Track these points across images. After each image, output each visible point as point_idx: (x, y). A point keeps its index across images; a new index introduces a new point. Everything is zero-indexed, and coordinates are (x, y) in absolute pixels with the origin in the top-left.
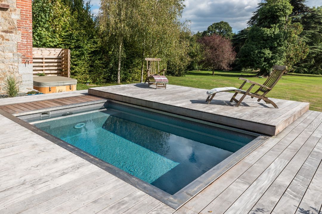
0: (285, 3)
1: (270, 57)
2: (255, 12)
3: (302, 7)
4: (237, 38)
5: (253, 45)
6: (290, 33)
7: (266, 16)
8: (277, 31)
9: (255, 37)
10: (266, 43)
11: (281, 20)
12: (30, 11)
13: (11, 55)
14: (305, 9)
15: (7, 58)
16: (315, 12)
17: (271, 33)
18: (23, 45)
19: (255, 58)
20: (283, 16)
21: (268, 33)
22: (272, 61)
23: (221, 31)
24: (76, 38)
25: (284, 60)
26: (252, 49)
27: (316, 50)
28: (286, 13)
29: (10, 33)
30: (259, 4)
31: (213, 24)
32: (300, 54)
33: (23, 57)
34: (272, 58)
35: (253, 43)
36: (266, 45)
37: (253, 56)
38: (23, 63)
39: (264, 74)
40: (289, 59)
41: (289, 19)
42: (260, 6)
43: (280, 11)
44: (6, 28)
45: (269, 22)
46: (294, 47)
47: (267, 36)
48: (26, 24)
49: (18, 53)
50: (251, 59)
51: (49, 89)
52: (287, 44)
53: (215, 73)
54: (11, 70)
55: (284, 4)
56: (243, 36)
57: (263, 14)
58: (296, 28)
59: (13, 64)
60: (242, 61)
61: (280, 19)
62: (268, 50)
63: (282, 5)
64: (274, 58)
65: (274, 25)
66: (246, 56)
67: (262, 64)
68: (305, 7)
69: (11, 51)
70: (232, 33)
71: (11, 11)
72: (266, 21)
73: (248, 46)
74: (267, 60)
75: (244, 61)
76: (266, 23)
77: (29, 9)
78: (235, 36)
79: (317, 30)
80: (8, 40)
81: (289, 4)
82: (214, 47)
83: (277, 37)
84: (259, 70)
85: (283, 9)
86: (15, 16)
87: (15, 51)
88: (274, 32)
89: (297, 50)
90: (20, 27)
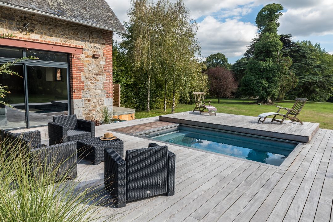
0: (277, 40)
1: (267, 86)
2: (249, 46)
3: (288, 42)
4: (236, 69)
5: (251, 75)
6: (282, 65)
7: (261, 50)
8: (271, 64)
9: (253, 69)
10: (263, 74)
11: (274, 55)
12: (111, 58)
13: (99, 91)
14: (292, 44)
15: (98, 94)
16: (300, 47)
17: (266, 66)
18: (107, 84)
19: (255, 88)
20: (276, 51)
21: (264, 65)
22: (269, 90)
23: (218, 62)
24: (116, 74)
25: (279, 89)
26: (251, 80)
27: (304, 80)
28: (277, 48)
29: (99, 75)
30: (253, 39)
31: (210, 56)
32: (291, 84)
33: (107, 93)
34: (268, 88)
35: (252, 74)
36: (262, 76)
37: (252, 86)
38: (107, 97)
39: (262, 101)
40: (282, 88)
41: (280, 54)
42: (254, 41)
43: (273, 47)
44: (97, 72)
45: (263, 56)
46: (287, 77)
47: (263, 68)
48: (108, 68)
49: (104, 90)
50: (251, 88)
51: (118, 117)
52: (281, 75)
53: (221, 100)
54: (100, 103)
55: (275, 41)
56: (241, 68)
57: (259, 49)
58: (287, 61)
59: (101, 98)
60: (243, 90)
61: (273, 53)
62: (264, 80)
63: (274, 42)
64: (270, 88)
65: (269, 59)
66: (246, 86)
67: (260, 93)
68: (292, 43)
69: (100, 89)
70: (228, 64)
71: (100, 59)
72: (262, 55)
73: (247, 77)
74: (264, 89)
75: (245, 90)
76: (262, 57)
77: (111, 57)
78: (233, 67)
79: (303, 63)
80: (98, 80)
81: (279, 41)
82: (219, 78)
83: (271, 70)
84: (258, 98)
85: (275, 45)
86: (102, 63)
87: (102, 89)
88: (268, 65)
89: (288, 80)
90: (105, 71)
